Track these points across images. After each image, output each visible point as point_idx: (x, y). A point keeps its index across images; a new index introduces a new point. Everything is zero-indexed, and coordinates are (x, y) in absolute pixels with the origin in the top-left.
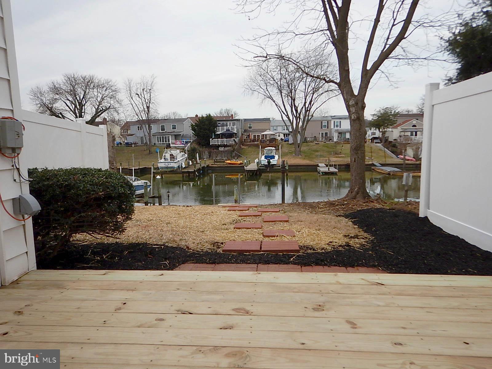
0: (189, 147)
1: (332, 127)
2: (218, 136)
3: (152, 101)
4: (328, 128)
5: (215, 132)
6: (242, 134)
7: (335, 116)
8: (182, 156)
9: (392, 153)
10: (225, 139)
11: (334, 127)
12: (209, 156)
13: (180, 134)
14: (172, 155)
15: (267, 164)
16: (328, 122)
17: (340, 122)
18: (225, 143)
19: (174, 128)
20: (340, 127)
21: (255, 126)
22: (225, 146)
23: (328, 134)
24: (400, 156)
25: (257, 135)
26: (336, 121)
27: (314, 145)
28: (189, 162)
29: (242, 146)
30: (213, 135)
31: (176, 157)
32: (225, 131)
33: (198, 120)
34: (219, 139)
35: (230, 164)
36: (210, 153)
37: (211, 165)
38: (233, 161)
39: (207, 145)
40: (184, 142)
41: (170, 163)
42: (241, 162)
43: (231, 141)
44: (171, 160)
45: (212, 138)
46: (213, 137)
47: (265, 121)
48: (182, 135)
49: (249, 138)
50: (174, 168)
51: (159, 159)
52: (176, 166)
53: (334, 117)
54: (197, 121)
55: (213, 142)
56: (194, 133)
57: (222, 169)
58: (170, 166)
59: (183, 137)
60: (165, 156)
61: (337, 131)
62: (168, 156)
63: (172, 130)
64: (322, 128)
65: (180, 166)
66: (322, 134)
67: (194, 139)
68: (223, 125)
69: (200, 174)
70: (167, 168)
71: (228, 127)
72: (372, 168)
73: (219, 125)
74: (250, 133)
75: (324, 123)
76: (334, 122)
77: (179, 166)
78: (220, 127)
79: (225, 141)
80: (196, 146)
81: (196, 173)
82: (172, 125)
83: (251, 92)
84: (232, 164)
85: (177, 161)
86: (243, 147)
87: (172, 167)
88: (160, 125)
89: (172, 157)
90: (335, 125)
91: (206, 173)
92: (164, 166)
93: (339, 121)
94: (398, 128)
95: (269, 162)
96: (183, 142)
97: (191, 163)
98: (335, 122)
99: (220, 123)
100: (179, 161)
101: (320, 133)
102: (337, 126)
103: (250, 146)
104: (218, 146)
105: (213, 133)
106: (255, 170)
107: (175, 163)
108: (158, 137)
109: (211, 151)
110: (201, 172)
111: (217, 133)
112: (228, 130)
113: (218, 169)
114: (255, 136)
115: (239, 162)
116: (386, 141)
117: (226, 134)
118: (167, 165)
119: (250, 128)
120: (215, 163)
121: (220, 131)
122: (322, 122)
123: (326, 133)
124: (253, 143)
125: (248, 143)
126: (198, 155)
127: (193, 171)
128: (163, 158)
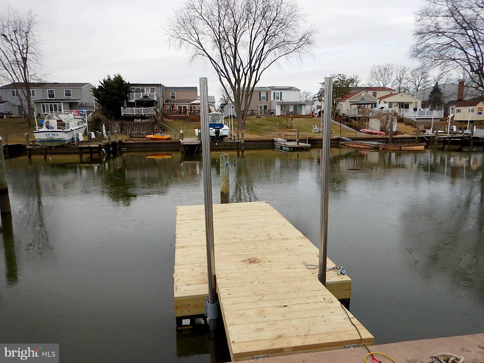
0: (91, 117)
1: (272, 99)
2: (131, 105)
3: (31, 49)
4: (267, 100)
5: (127, 99)
6: (164, 104)
8: (78, 124)
9: (350, 127)
10: (143, 108)
11: (274, 99)
12: (121, 130)
13: (77, 101)
14: (61, 121)
16: (267, 93)
17: (281, 93)
18: (143, 114)
19: (68, 94)
20: (281, 100)
21: (178, 96)
22: (143, 117)
23: (268, 107)
24: (363, 129)
25: (183, 106)
26: (276, 92)
27: (256, 119)
28: (91, 134)
29: (164, 119)
30: (125, 103)
31: (68, 124)
32: (141, 97)
33: (103, 82)
34: (134, 108)
35: (152, 139)
36: (122, 126)
37: (125, 140)
38: (158, 136)
39: (118, 116)
40: (83, 112)
41: (56, 133)
42: (169, 136)
43: (150, 111)
44: (58, 129)
45: (123, 106)
46: (125, 105)
47: (191, 89)
48: (79, 104)
49: (172, 109)
50: (64, 141)
51: (37, 127)
52: (66, 137)
53: (273, 88)
54: (102, 84)
55: (125, 111)
56: (97, 99)
57: (142, 146)
58: (56, 137)
59: (82, 106)
60: (47, 122)
61: (278, 103)
62: (53, 123)
63: (66, 97)
64: (260, 100)
65: (75, 139)
66: (261, 107)
67: (98, 108)
68: (138, 91)
69: (108, 152)
70: (52, 141)
71: (145, 93)
72: (340, 143)
73: (132, 90)
75: (263, 95)
76: (274, 93)
77: (73, 139)
78: (134, 93)
79: (143, 111)
80: (102, 117)
81: (103, 149)
82: (65, 91)
83: (178, 41)
84: (156, 139)
85: (69, 130)
86: (166, 120)
87: (59, 140)
88: (47, 90)
89: (61, 124)
90: (276, 96)
91: (118, 152)
92: (46, 137)
93: (280, 92)
94: (346, 100)
95: (217, 133)
96: (81, 113)
97: (93, 136)
98: (276, 94)
99: (134, 89)
100: (72, 130)
101: (258, 106)
102: (278, 98)
103: (175, 118)
104: (131, 118)
105: (125, 101)
106: (196, 145)
107: (66, 132)
108: (44, 106)
109: (124, 123)
110: (111, 149)
111: (130, 101)
112: (146, 97)
113: (135, 146)
114: (180, 107)
115: (167, 136)
116: (337, 114)
117: (144, 101)
118: (51, 136)
119: (173, 97)
120: (131, 139)
121: (134, 98)
122: (260, 93)
123: (265, 107)
124: (179, 115)
125: (173, 116)
126: (104, 127)
127: (97, 146)
128: (44, 125)
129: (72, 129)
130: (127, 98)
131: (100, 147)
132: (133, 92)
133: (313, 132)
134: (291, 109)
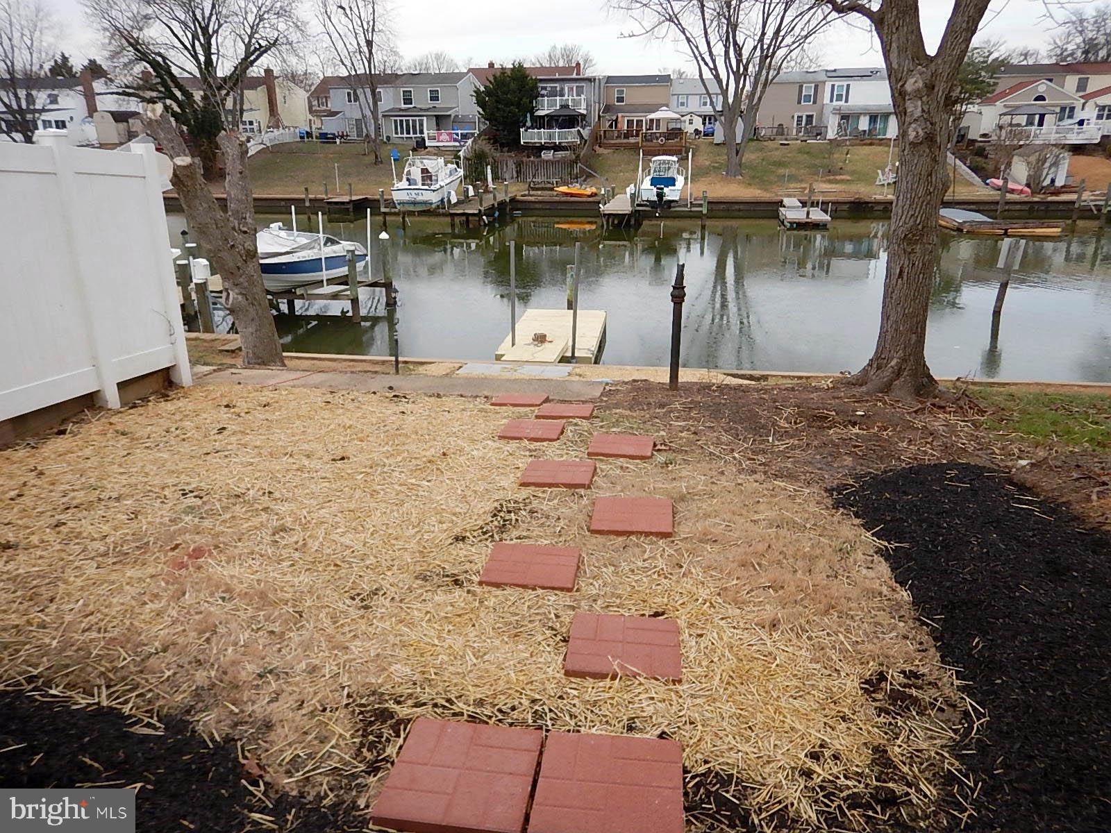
0: (469, 149)
1: (827, 100)
2: (540, 122)
3: (379, 26)
4: (815, 102)
5: (532, 111)
6: (599, 116)
7: (835, 71)
8: (451, 174)
9: (973, 171)
10: (557, 130)
11: (831, 101)
12: (517, 172)
13: (449, 113)
14: (427, 171)
15: (655, 199)
16: (816, 87)
17: (848, 86)
18: (557, 141)
19: (434, 98)
20: (847, 101)
21: (634, 96)
22: (557, 148)
23: (814, 118)
24: (993, 180)
25: (635, 119)
26: (837, 84)
27: (776, 149)
28: (468, 189)
29: (597, 148)
30: (528, 119)
31: (437, 176)
32: (558, 107)
33: (492, 79)
34: (542, 130)
35: (567, 194)
36: (519, 165)
37: (522, 196)
38: (575, 189)
39: (513, 143)
40: (457, 134)
41: (420, 192)
42: (594, 190)
43: (570, 136)
44: (423, 185)
45: (524, 125)
46: (529, 124)
47: (657, 82)
48: (452, 117)
49: (616, 127)
50: (431, 204)
51: (395, 180)
52: (434, 198)
53: (833, 74)
54: (491, 82)
55: (529, 136)
56: (482, 112)
57: (548, 206)
58: (420, 198)
59: (457, 121)
60: (409, 171)
61: (837, 111)
62: (416, 174)
63: (431, 104)
64: (799, 102)
65: (446, 200)
66: (800, 118)
67: (483, 127)
68: (553, 93)
70: (414, 203)
71: (566, 97)
73: (544, 92)
74: (620, 115)
75: (808, 90)
76: (833, 86)
77: (442, 200)
78: (546, 98)
79: (557, 135)
80: (488, 148)
81: (484, 217)
82: (431, 91)
84: (572, 195)
85: (438, 186)
86: (599, 150)
87: (425, 203)
88: (402, 89)
89: (427, 175)
90: (835, 93)
92: (407, 198)
93: (845, 84)
94: (998, 103)
96: (455, 136)
97: (471, 193)
98: (836, 87)
99: (545, 88)
100: (442, 187)
101: (793, 117)
102: (839, 98)
103: (617, 147)
104: (539, 149)
105: (528, 115)
106: (625, 215)
107: (434, 191)
108: (396, 121)
109: (522, 161)
110: (497, 214)
111: (537, 114)
112: (564, 107)
113: (537, 206)
114: (630, 123)
115: (589, 191)
116: (962, 137)
117: (560, 116)
118: (414, 196)
119: (620, 99)
120: (532, 193)
121: (545, 108)
122: (801, 87)
123: (810, 117)
124: (625, 141)
125: (613, 142)
126: (489, 171)
127: (476, 212)
128: (405, 177)
129: (443, 184)
130: (533, 108)
131: (479, 215)
132: (543, 96)
133: (877, 183)
134: (864, 124)
